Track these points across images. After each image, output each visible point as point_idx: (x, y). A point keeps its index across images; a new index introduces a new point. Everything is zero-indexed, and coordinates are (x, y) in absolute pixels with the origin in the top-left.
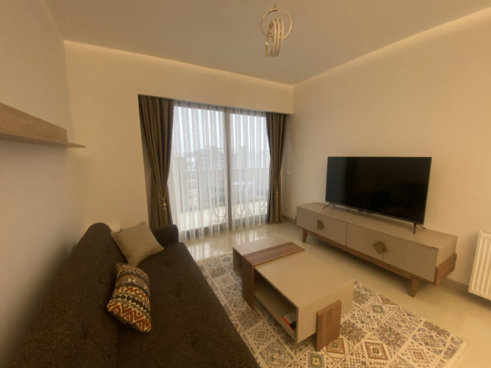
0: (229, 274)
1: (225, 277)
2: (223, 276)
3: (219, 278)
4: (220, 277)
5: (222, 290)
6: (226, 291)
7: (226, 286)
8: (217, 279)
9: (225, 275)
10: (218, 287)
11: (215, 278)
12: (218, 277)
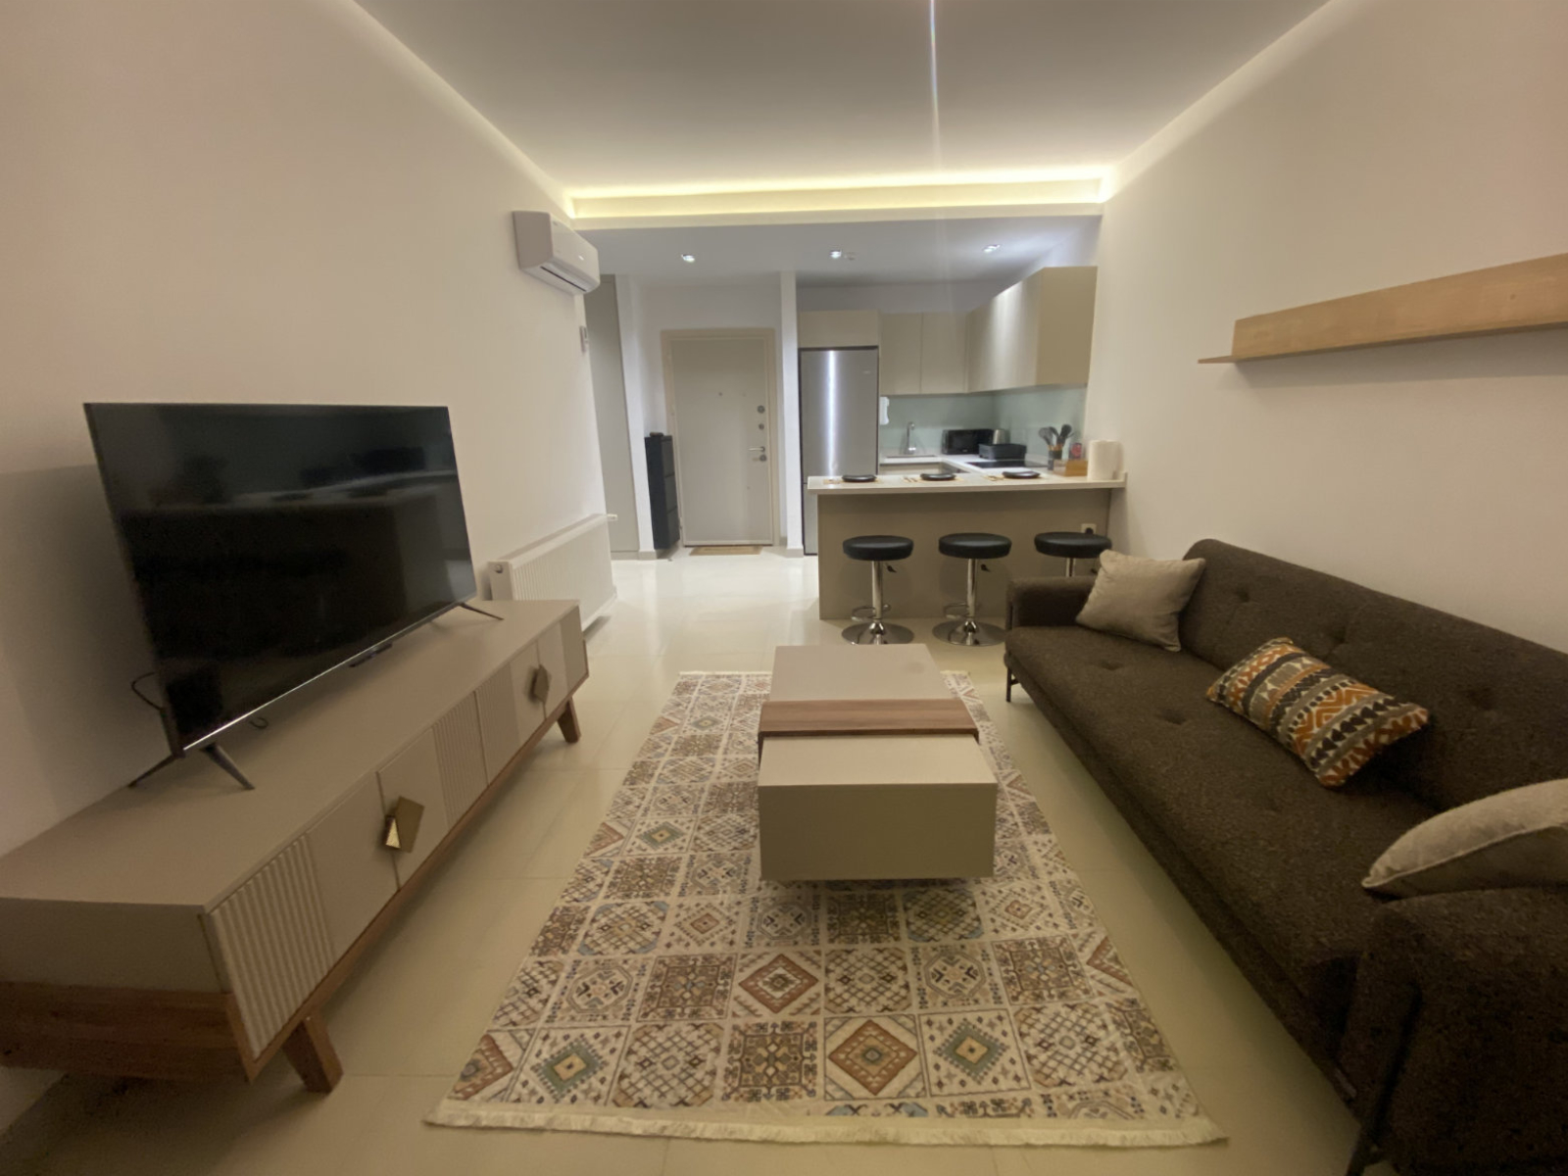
0: (988, 937)
1: (1014, 930)
2: (1020, 934)
3: (1041, 934)
4: (1032, 933)
5: (1035, 876)
6: (1017, 870)
7: (1016, 886)
8: (1048, 932)
9: (1007, 935)
10: (1047, 892)
11: (1058, 941)
12: (1045, 940)
